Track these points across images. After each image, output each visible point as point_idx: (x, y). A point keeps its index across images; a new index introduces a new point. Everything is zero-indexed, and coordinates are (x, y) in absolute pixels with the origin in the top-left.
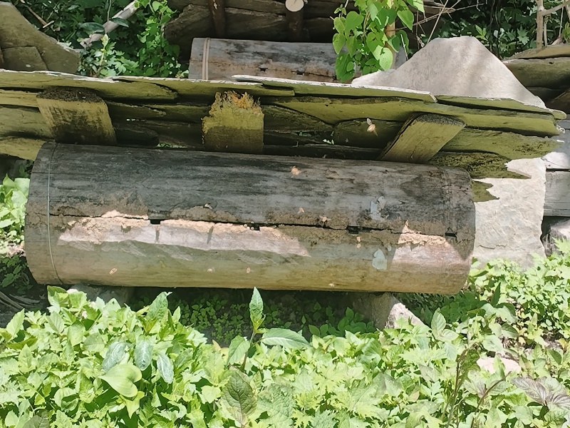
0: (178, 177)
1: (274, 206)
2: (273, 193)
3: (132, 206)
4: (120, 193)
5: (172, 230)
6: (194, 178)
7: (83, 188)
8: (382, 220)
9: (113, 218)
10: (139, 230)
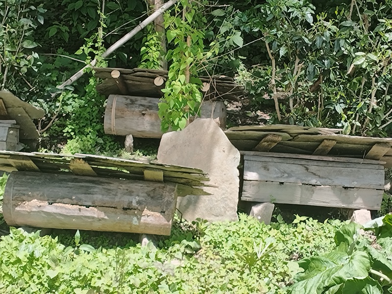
0: (60, 187)
1: (95, 199)
2: (96, 194)
3: (42, 198)
4: (38, 192)
5: (57, 207)
6: (67, 187)
7: (24, 190)
8: (137, 206)
9: (35, 202)
10: (44, 207)
